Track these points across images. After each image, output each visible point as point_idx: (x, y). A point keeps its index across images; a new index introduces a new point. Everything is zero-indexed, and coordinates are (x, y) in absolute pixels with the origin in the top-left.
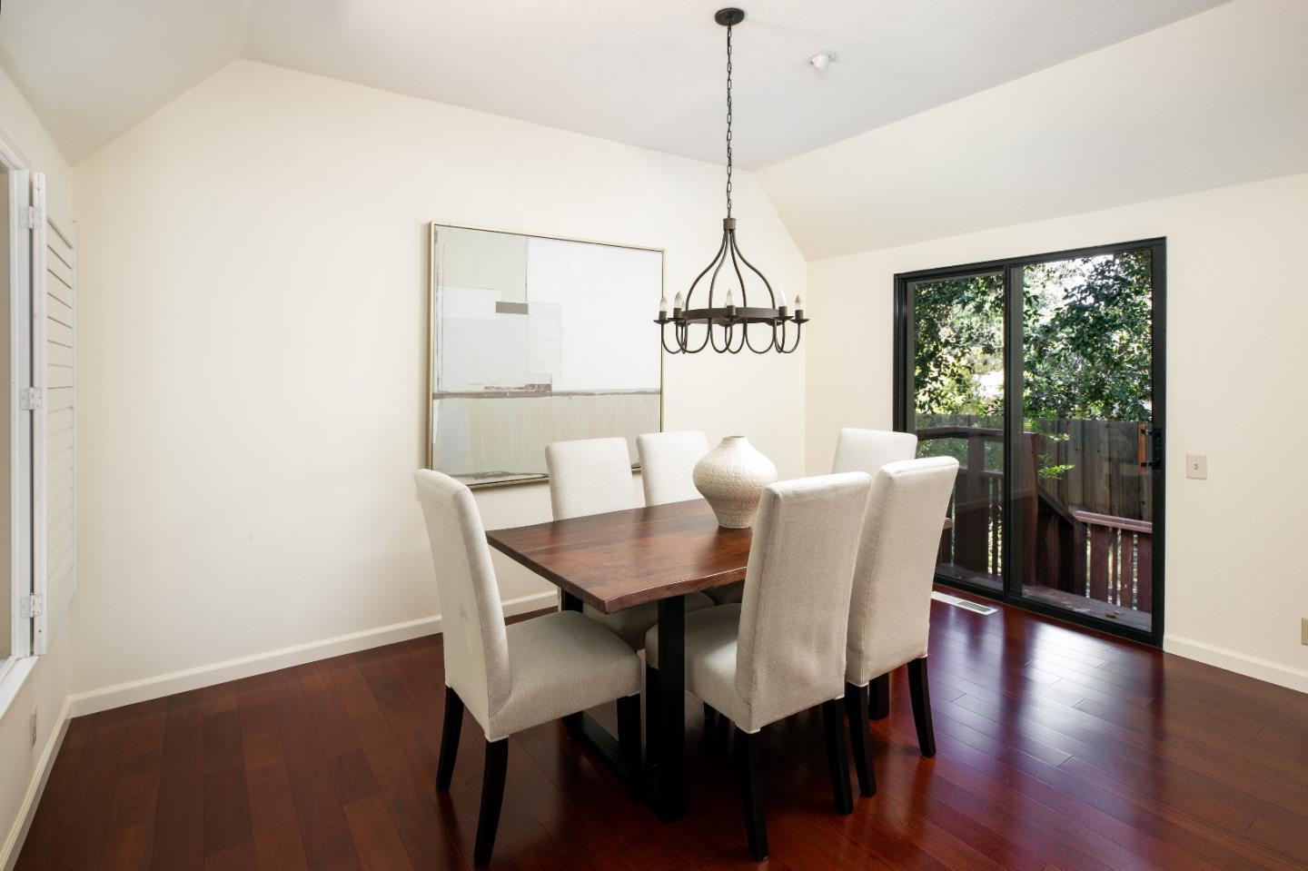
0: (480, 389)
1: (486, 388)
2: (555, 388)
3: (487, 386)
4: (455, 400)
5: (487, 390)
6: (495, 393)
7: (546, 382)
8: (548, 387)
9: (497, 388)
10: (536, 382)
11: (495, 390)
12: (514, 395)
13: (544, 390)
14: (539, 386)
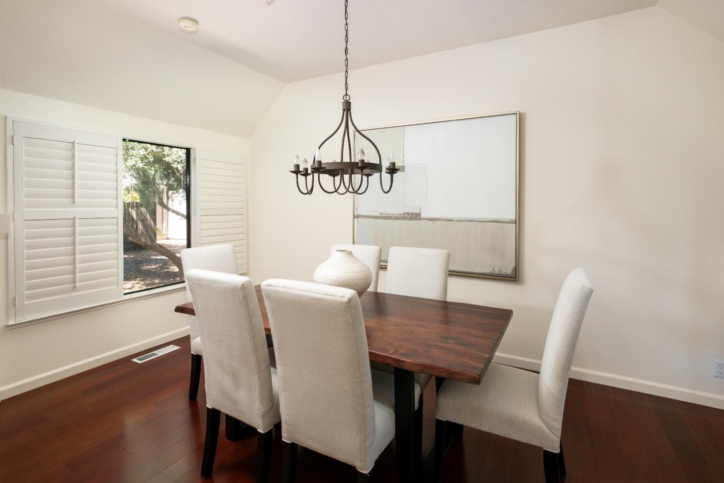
0: (378, 214)
1: (380, 214)
2: (423, 215)
3: (381, 212)
4: (365, 219)
5: (381, 215)
6: (385, 217)
7: (417, 211)
8: (419, 214)
9: (387, 214)
10: (410, 211)
11: (385, 215)
12: (397, 218)
13: (416, 216)
14: (412, 213)
